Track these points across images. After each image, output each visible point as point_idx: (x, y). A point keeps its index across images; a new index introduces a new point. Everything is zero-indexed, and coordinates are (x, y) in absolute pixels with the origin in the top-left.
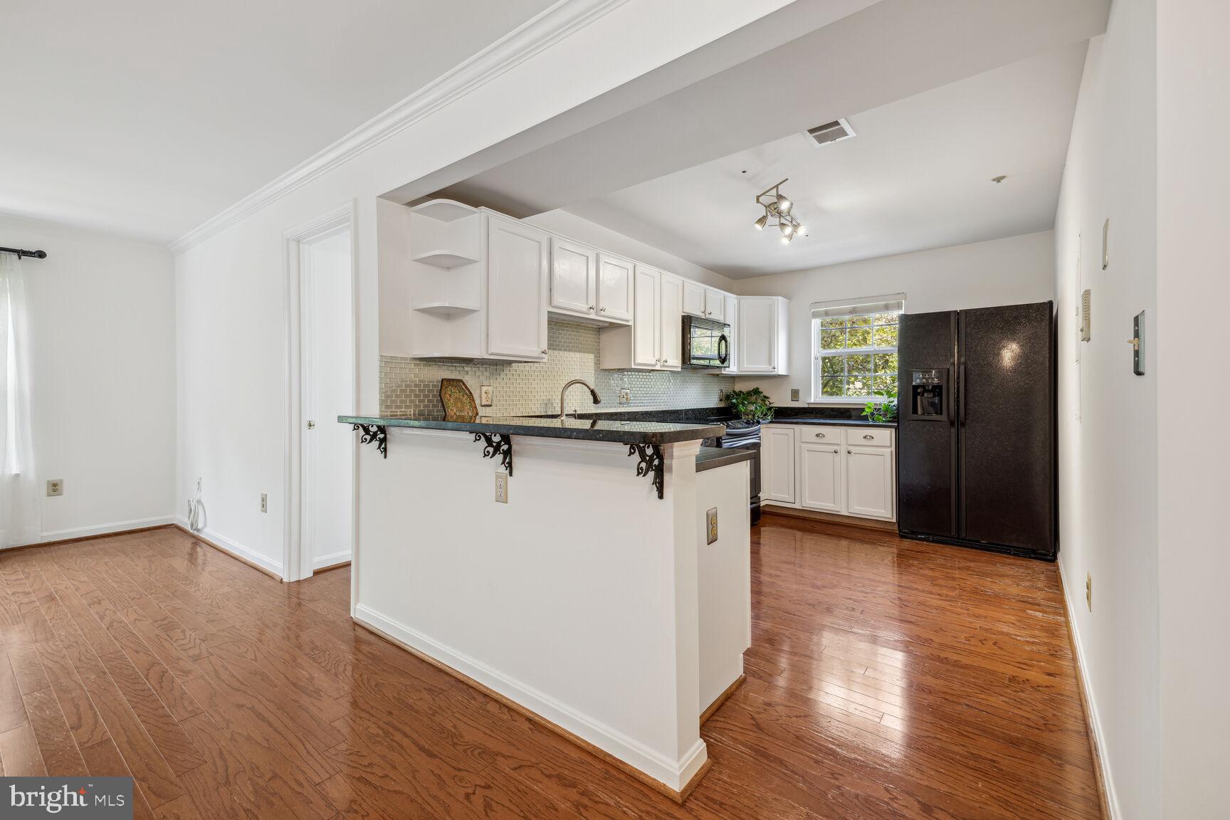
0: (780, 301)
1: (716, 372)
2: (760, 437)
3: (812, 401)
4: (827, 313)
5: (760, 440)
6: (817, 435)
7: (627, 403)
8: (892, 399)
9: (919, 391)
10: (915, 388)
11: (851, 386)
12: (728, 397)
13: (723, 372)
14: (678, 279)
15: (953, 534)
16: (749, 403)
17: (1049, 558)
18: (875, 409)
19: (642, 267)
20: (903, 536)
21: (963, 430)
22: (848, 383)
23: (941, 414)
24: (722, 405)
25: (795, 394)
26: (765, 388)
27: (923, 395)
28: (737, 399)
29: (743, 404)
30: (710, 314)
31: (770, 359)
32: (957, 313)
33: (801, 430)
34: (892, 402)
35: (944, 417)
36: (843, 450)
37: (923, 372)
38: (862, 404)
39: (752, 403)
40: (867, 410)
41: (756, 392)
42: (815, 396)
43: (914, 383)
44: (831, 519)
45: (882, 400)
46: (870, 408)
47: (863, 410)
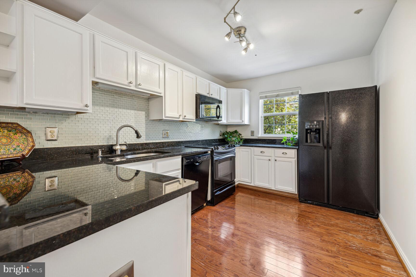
0: (246, 92)
1: (216, 122)
2: (235, 153)
3: (260, 136)
4: (266, 97)
5: (235, 154)
6: (261, 152)
7: (167, 137)
8: (295, 135)
9: (309, 131)
10: (307, 130)
11: (276, 130)
12: (224, 134)
13: (219, 123)
14: (193, 76)
15: (326, 201)
16: (232, 137)
17: (374, 216)
18: (287, 140)
19: (168, 65)
20: (301, 202)
21: (331, 151)
22: (275, 128)
23: (319, 142)
24: (221, 138)
25: (252, 133)
26: (240, 130)
27: (310, 133)
28: (227, 135)
29: (230, 137)
30: (212, 95)
31: (241, 117)
32: (328, 93)
33: (254, 149)
34: (295, 136)
35: (321, 144)
36: (273, 159)
37: (310, 122)
38: (282, 137)
39: (234, 137)
40: (284, 140)
41: (236, 132)
42: (261, 134)
43: (306, 128)
44: (267, 191)
45: (290, 136)
46: (285, 139)
47: (282, 140)
